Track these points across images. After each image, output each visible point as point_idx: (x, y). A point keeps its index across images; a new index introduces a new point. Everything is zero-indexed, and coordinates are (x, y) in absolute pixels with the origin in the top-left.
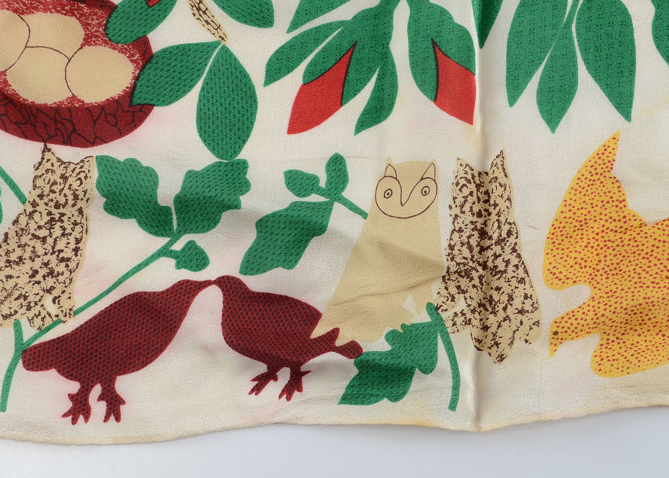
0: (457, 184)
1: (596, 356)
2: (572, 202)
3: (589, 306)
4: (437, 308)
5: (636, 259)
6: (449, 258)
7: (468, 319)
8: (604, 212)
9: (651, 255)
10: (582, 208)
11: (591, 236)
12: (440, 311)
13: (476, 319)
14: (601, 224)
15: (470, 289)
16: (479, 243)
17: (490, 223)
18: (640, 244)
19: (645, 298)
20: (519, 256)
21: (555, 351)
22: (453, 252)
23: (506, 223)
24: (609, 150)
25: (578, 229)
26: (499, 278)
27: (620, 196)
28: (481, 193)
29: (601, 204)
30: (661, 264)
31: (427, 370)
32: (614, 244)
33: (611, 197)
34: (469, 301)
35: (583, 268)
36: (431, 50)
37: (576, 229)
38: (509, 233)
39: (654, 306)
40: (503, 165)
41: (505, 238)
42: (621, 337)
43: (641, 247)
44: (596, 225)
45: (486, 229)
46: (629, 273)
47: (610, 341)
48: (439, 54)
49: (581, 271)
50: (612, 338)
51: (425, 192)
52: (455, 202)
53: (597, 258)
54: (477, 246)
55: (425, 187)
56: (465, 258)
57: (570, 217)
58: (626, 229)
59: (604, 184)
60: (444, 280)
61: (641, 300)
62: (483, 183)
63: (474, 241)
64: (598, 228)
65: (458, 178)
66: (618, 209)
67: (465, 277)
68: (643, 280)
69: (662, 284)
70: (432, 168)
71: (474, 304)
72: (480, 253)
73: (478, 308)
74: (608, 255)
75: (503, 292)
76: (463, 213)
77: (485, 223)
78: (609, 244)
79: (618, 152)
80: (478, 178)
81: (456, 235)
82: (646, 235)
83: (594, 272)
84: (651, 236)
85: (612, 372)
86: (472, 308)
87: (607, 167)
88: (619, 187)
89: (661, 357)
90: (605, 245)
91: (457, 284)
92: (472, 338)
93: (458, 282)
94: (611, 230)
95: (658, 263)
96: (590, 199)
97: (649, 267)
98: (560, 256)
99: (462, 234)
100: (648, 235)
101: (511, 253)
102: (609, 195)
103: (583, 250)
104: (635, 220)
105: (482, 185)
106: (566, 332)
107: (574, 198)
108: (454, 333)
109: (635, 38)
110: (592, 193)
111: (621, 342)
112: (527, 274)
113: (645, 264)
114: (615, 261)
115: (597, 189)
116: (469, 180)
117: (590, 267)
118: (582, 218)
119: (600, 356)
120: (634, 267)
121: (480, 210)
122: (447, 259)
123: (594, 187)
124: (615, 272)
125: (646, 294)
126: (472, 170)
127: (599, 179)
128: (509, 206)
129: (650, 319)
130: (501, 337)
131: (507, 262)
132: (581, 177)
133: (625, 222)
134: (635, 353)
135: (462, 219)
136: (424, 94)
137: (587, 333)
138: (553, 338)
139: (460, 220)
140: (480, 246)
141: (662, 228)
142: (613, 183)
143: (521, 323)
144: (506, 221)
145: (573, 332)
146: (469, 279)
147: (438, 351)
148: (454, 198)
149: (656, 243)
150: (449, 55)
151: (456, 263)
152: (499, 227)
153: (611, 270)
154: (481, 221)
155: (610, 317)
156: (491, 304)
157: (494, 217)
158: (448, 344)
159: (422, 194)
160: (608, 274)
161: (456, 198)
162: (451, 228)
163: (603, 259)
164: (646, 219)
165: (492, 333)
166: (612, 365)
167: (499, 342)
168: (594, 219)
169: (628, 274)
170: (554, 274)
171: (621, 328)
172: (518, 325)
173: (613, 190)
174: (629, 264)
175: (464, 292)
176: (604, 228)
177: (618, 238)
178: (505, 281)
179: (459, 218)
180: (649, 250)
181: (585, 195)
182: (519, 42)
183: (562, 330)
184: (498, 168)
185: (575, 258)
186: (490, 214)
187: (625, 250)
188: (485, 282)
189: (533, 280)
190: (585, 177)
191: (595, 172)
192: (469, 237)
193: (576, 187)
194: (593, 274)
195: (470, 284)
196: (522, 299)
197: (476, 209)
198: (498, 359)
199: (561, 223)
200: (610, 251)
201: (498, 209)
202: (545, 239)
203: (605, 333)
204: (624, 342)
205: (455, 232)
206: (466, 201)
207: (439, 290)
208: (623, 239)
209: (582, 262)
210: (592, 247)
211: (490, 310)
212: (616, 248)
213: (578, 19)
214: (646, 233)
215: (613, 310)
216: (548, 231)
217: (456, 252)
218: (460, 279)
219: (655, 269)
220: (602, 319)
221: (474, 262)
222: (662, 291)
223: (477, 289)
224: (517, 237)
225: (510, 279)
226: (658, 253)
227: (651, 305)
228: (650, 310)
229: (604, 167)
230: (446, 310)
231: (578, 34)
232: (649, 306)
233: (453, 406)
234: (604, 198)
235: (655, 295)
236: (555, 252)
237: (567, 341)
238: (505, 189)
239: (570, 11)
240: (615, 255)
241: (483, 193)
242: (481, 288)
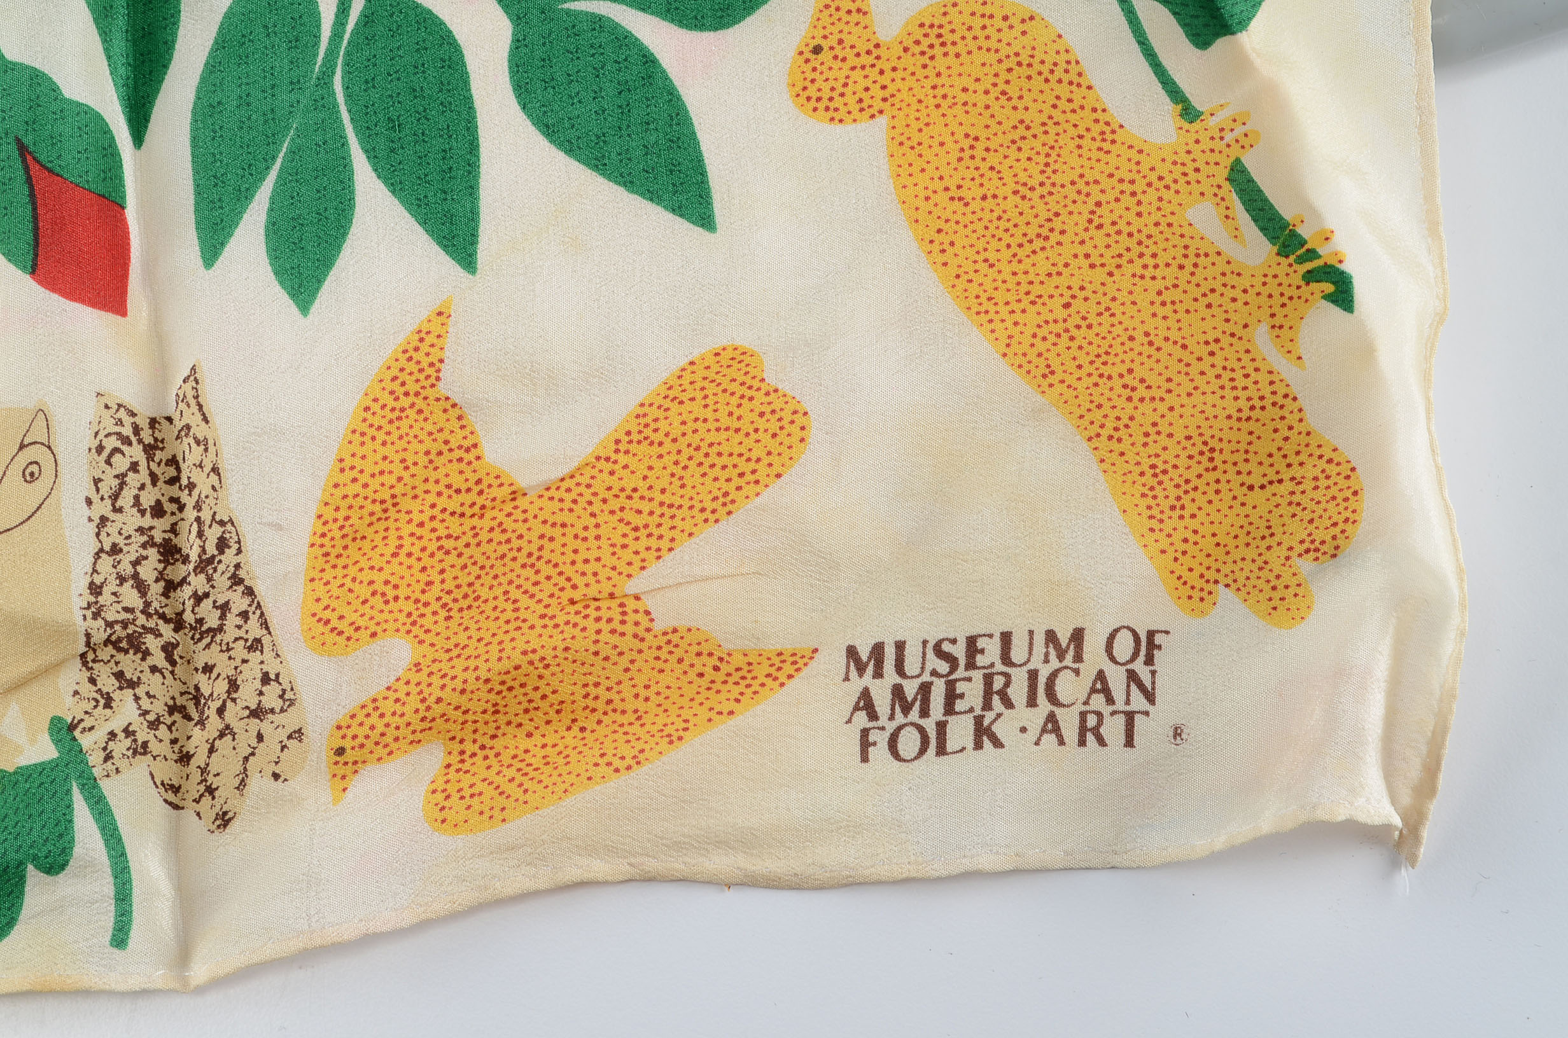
0: (100, 449)
1: (434, 792)
2: (357, 462)
3: (408, 683)
4: (72, 727)
5: (507, 569)
6: (89, 614)
7: (140, 743)
8: (433, 476)
9: (539, 558)
10: (382, 473)
11: (406, 530)
12: (77, 733)
13: (161, 741)
14: (428, 503)
15: (147, 676)
16: (161, 573)
17: (183, 527)
18: (514, 536)
19: (525, 653)
20: (250, 592)
21: (344, 790)
22: (100, 599)
23: (214, 524)
24: (430, 339)
25: (379, 519)
26: (208, 646)
27: (465, 438)
28: (159, 464)
29: (426, 459)
30: (561, 574)
31: (55, 864)
32: (460, 544)
33: (446, 442)
34: (145, 703)
35: (392, 603)
36: (19, 164)
37: (374, 519)
38: (222, 544)
39: (547, 666)
40: (196, 397)
41: (213, 557)
42: (487, 741)
43: (516, 543)
44: (415, 506)
45: (175, 541)
46: (495, 603)
47: (466, 757)
48: (34, 168)
49: (387, 608)
50: (470, 747)
51: (32, 474)
52: (98, 490)
53: (424, 578)
54: (157, 581)
55: (31, 463)
56: (127, 610)
57: (357, 496)
58: (483, 507)
59: (426, 413)
60: (85, 664)
61: (518, 659)
62: (162, 441)
63: (147, 572)
64: (421, 512)
65: (101, 436)
66: (463, 466)
67: (131, 652)
68: (522, 614)
69: (561, 619)
70: (40, 422)
71: (158, 708)
72: (166, 594)
73: (167, 716)
74: (448, 569)
75: (219, 675)
76: (120, 510)
77: (173, 529)
78: (449, 544)
79: (449, 342)
80: (150, 432)
81: (106, 562)
82: (524, 516)
83: (417, 609)
84: (535, 517)
85: (471, 822)
86: (151, 717)
87: (428, 377)
88: (460, 418)
89: (573, 776)
90: (440, 548)
91: (115, 670)
92: (155, 783)
93: (117, 663)
94: (453, 514)
95: (553, 572)
96: (397, 452)
97: (536, 584)
98: (339, 582)
99: (118, 558)
100: (530, 515)
101: (231, 587)
102: (441, 437)
103: (388, 562)
104: (501, 485)
105: (161, 445)
106: (362, 746)
107: (360, 451)
108: (108, 776)
109: (473, 91)
110: (401, 438)
111: (491, 753)
112: (267, 628)
113: (527, 579)
114: (464, 580)
115: (411, 427)
116: (128, 437)
117: (407, 598)
118: (385, 494)
119: (444, 791)
120: (505, 587)
121: (158, 502)
122: (85, 616)
123: (405, 424)
124: (464, 604)
125: (528, 642)
126: (133, 415)
127: (413, 405)
128: (217, 486)
129: (544, 697)
130: (218, 774)
131: (224, 608)
132: (371, 404)
133: (481, 493)
134: (518, 776)
135: (118, 525)
136: (10, 260)
137: (412, 742)
138: (336, 763)
139: (111, 528)
140: (165, 580)
141: (557, 497)
142: (445, 411)
143: (260, 738)
144: (213, 518)
145: (377, 743)
146: (140, 655)
147: (75, 820)
148: (97, 481)
149: (548, 531)
150: (57, 170)
151: (106, 621)
152: (200, 534)
153: (455, 600)
154: (162, 524)
155: (455, 703)
156: (197, 704)
157: (190, 514)
158: (97, 803)
159: (26, 481)
160: (450, 610)
161: (100, 480)
162: (94, 546)
163: (437, 578)
164: (523, 481)
165: (199, 767)
166: (469, 807)
167: (214, 786)
168: (411, 493)
169: (491, 604)
170: (328, 622)
171: (486, 723)
172: (254, 743)
173: (448, 427)
174: (495, 583)
175: (132, 684)
176: (436, 511)
177: (466, 528)
178: (221, 651)
179: (109, 524)
180: (533, 548)
181: (384, 444)
182: (217, 127)
183: (353, 743)
184: (188, 405)
185: (371, 583)
186: (181, 508)
187: (484, 554)
188: (181, 657)
189: (279, 641)
190: (381, 403)
191: (403, 390)
192: (136, 563)
193: (364, 427)
194: (415, 614)
195: (145, 666)
196: (258, 684)
197: (147, 500)
198: (218, 822)
199: (337, 509)
200: (452, 559)
201: (195, 493)
202: (306, 548)
203: (453, 738)
204: (497, 755)
205: (103, 555)
206: (122, 484)
207: (77, 687)
208: (477, 530)
209: (389, 590)
210: (409, 555)
211: (195, 716)
212: (465, 550)
213: (347, 64)
214: (525, 511)
215: (460, 687)
216: (310, 530)
217: (106, 598)
218: (120, 657)
219: (548, 587)
220: (438, 709)
221: (149, 616)
222: (562, 632)
223: (162, 674)
224: (239, 551)
225: (231, 645)
226: (552, 551)
227: (541, 665)
228: (540, 677)
229: (422, 377)
230: (91, 728)
231: (349, 96)
232: (537, 668)
233: (120, 938)
234: (428, 444)
235: (546, 642)
236: (327, 576)
237: (369, 767)
238: (206, 450)
239: (327, 49)
240: (465, 567)
241: (163, 464)
242: (172, 672)
